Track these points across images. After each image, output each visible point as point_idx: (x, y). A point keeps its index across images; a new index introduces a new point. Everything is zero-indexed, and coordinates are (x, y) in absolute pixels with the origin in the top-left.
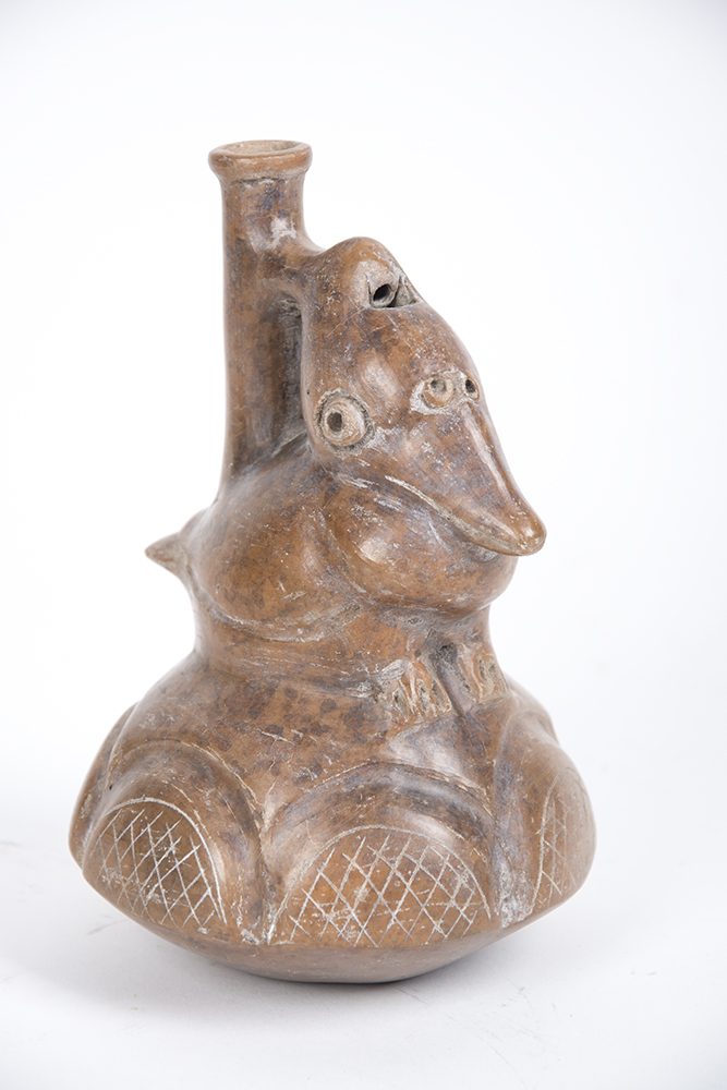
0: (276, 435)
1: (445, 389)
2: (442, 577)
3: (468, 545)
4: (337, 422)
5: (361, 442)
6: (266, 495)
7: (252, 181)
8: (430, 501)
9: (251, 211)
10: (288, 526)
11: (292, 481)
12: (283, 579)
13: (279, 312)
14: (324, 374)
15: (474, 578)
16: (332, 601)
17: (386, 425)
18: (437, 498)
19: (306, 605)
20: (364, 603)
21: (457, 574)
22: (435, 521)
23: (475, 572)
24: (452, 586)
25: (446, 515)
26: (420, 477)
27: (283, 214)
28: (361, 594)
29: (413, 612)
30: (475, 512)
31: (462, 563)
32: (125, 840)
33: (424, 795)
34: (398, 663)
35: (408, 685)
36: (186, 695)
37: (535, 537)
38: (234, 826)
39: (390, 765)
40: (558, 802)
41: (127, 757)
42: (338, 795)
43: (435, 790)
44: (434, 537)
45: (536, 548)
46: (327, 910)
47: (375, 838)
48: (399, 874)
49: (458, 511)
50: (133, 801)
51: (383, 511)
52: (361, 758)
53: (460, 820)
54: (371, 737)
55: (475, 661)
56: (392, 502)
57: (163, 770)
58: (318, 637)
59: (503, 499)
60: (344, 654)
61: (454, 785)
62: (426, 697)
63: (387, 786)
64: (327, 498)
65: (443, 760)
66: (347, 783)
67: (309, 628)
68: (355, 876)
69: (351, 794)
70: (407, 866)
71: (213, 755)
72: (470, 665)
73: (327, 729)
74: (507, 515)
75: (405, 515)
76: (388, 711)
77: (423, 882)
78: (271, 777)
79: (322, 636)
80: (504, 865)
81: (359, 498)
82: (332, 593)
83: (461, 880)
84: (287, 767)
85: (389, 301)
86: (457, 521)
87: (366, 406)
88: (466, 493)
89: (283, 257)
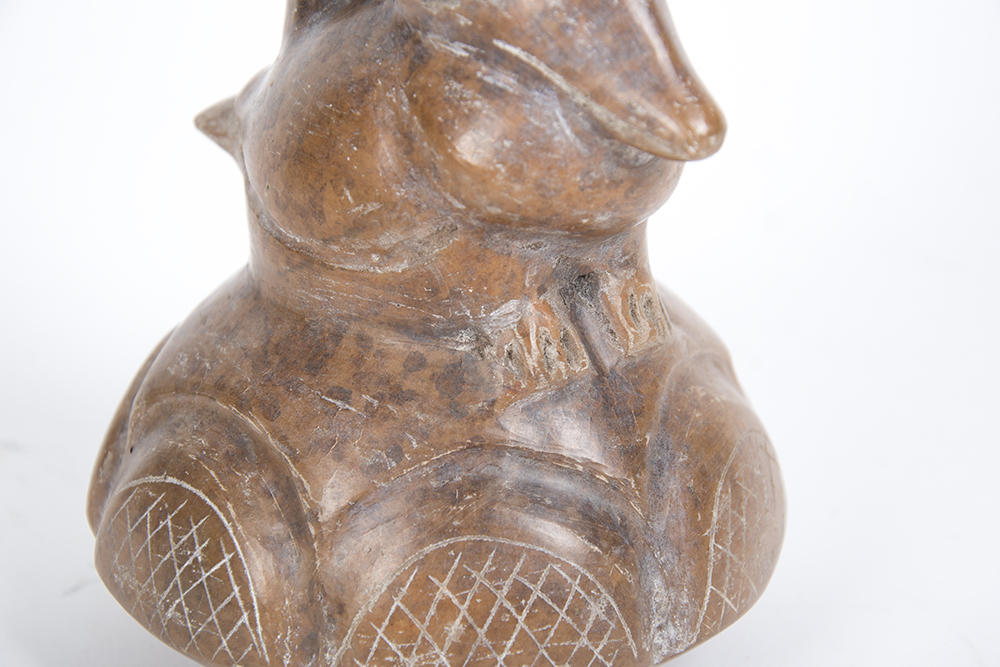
2: (574, 190)
3: (612, 144)
6: (333, 60)
8: (557, 79)
10: (358, 108)
11: (366, 40)
12: (350, 184)
15: (622, 190)
16: (418, 218)
18: (568, 75)
19: (381, 223)
20: (464, 223)
21: (597, 185)
22: (564, 108)
23: (622, 181)
24: (589, 202)
25: (580, 99)
26: (544, 43)
28: (459, 210)
29: (533, 235)
30: (623, 97)
31: (604, 168)
32: (140, 530)
33: (546, 490)
34: (512, 305)
35: (526, 335)
36: (228, 332)
37: (710, 134)
38: (278, 528)
39: (499, 449)
40: (735, 486)
41: (152, 410)
42: (425, 491)
43: (561, 484)
44: (563, 131)
45: (711, 150)
46: (407, 652)
47: (476, 553)
48: (508, 605)
49: (598, 95)
50: (152, 479)
51: (490, 92)
52: (458, 438)
53: (598, 526)
54: (473, 408)
55: (624, 296)
56: (504, 80)
57: (193, 442)
58: (400, 267)
59: (662, 77)
60: (435, 292)
61: (590, 473)
62: (553, 351)
63: (493, 479)
64: (413, 70)
65: (578, 439)
66: (438, 473)
67: (387, 254)
68: (446, 607)
69: (442, 490)
70: (519, 593)
71: (256, 425)
72: (617, 302)
73: (412, 395)
74: (670, 102)
75: (521, 98)
76: (499, 373)
77: (542, 615)
78: (331, 463)
79: (405, 265)
80: (657, 583)
81: (457, 72)
82: (417, 207)
83: (596, 610)
84: (355, 450)
86: (597, 109)
88: (611, 68)
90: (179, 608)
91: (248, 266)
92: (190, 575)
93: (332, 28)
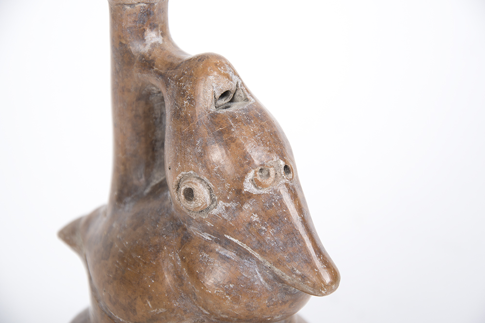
1: (268, 175)
2: (264, 307)
3: (283, 285)
4: (190, 194)
5: (208, 209)
6: (139, 231)
7: (131, 5)
8: (256, 255)
9: (130, 25)
10: (154, 260)
11: (157, 223)
12: (150, 299)
13: (149, 94)
14: (181, 157)
15: (287, 305)
16: (185, 316)
17: (225, 200)
18: (262, 253)
19: (166, 318)
20: (208, 320)
21: (276, 304)
22: (260, 268)
23: (288, 301)
24: (271, 312)
25: (268, 264)
26: (250, 238)
27: (153, 27)
28: (206, 314)
30: (289, 265)
31: (279, 296)
37: (332, 283)
44: (259, 279)
45: (332, 291)
49: (278, 263)
51: (225, 259)
56: (230, 254)
59: (309, 255)
64: (183, 244)
75: (238, 263)
81: (205, 247)
82: (185, 311)
85: (229, 100)
86: (276, 270)
87: (212, 186)
88: (284, 251)
89: (153, 60)
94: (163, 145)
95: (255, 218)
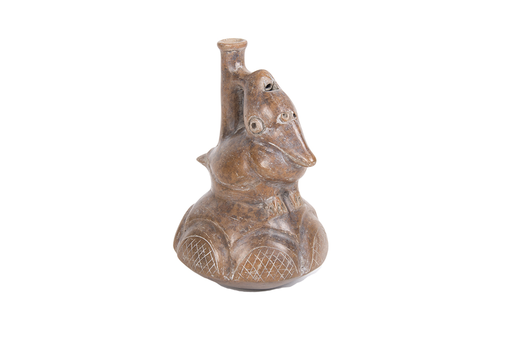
0: (236, 127)
1: (287, 116)
2: (285, 173)
3: (293, 164)
4: (254, 125)
5: (261, 132)
6: (233, 146)
7: (230, 51)
8: (282, 150)
9: (229, 60)
10: (239, 156)
11: (240, 142)
12: (237, 172)
13: (237, 90)
14: (250, 111)
15: (295, 173)
16: (252, 179)
17: (269, 127)
18: (284, 149)
19: (244, 180)
20: (262, 180)
21: (290, 172)
22: (283, 156)
23: (295, 171)
24: (288, 176)
25: (287, 154)
26: (279, 143)
27: (239, 61)
28: (261, 177)
29: (276, 183)
30: (295, 154)
31: (291, 169)
32: (190, 247)
33: (279, 237)
34: (271, 197)
35: (274, 204)
36: (208, 204)
37: (313, 161)
38: (222, 245)
39: (269, 228)
40: (318, 238)
41: (190, 222)
42: (253, 237)
43: (282, 236)
44: (283, 161)
45: (314, 165)
46: (249, 271)
47: (264, 250)
48: (271, 261)
49: (290, 154)
50: (192, 236)
51: (268, 153)
52: (260, 226)
53: (289, 244)
54: (263, 219)
55: (294, 196)
56: (271, 150)
57: (201, 227)
58: (248, 190)
59: (304, 150)
60: (255, 195)
61: (288, 234)
62: (280, 207)
63: (267, 234)
64: (251, 148)
65: (285, 226)
66: (256, 233)
67: (245, 187)
68: (258, 262)
69: (257, 237)
70: (273, 258)
71: (216, 224)
72: (293, 197)
73: (250, 217)
74: (305, 155)
75: (274, 154)
76: (268, 212)
77: (278, 263)
78: (233, 231)
79: (249, 189)
80: (302, 257)
81: (261, 148)
82: (252, 177)
83: (289, 262)
84: (238, 228)
85: (270, 89)
86: (290, 156)
87: (263, 121)
88: (293, 148)
89: (239, 74)
90: (199, 263)
91: (210, 190)
92: (202, 256)
93: (231, 139)
94: (242, 114)
95: (281, 134)
